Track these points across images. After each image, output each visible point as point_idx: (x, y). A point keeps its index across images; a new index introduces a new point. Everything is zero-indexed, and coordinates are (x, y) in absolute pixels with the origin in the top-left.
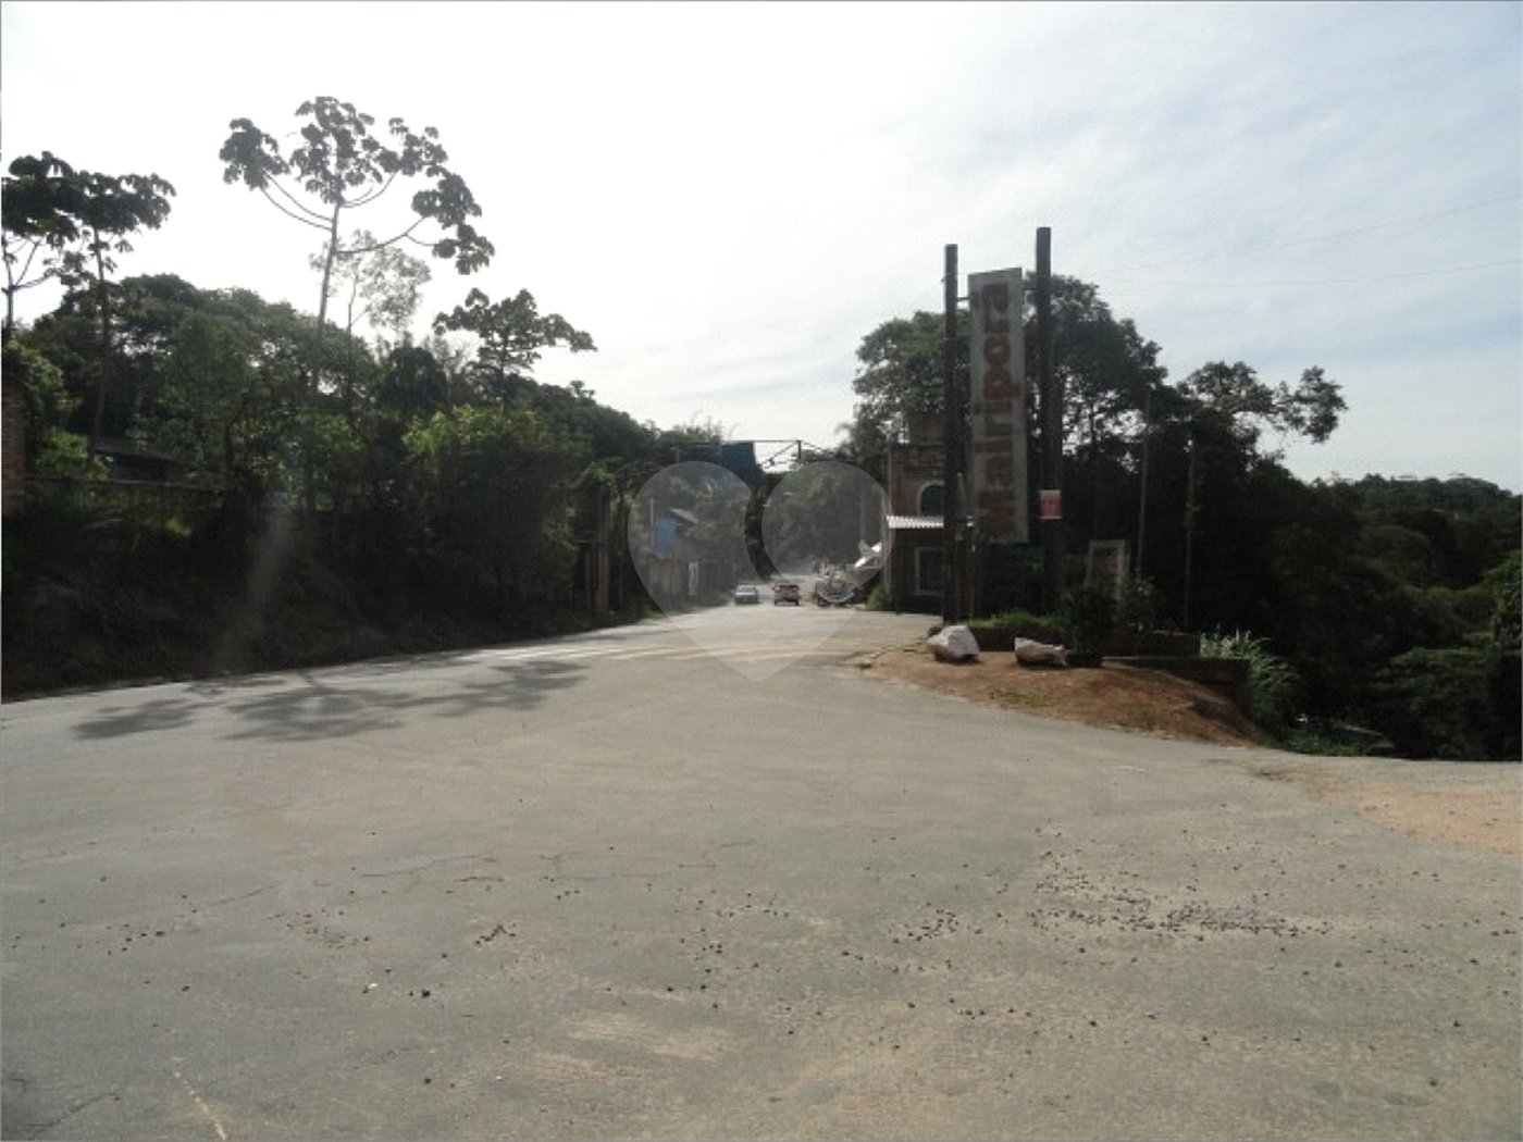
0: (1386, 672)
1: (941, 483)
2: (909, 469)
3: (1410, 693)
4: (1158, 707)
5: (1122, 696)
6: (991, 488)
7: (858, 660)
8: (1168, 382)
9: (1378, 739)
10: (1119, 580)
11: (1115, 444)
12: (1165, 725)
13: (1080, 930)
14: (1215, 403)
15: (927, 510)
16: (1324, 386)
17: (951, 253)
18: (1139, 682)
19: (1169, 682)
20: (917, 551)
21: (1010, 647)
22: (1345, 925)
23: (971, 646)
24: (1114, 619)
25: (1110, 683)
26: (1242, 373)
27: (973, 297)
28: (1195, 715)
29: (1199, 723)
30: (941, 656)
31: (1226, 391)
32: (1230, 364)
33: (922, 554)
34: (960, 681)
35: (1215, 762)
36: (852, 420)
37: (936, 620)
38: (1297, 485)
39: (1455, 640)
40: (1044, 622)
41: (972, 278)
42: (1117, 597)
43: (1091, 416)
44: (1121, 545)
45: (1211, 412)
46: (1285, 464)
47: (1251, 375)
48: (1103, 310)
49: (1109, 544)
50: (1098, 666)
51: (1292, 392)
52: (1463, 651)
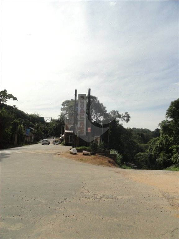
0: (136, 156)
1: (73, 125)
2: (69, 123)
3: (139, 159)
4: (103, 162)
5: (98, 160)
7: (58, 154)
8: (107, 112)
9: (135, 166)
10: (99, 142)
12: (104, 165)
15: (71, 129)
16: (128, 115)
17: (76, 91)
18: (101, 158)
19: (105, 158)
20: (69, 136)
21: (82, 152)
23: (76, 152)
24: (98, 148)
25: (97, 158)
27: (79, 98)
29: (109, 164)
30: (71, 153)
31: (115, 114)
32: (116, 111)
34: (74, 157)
35: (110, 170)
36: (60, 115)
37: (71, 147)
38: (124, 129)
39: (144, 151)
40: (87, 148)
41: (79, 95)
42: (98, 144)
44: (99, 136)
46: (123, 125)
47: (118, 112)
48: (98, 101)
49: (97, 136)
50: (95, 155)
51: (124, 115)
52: (145, 153)
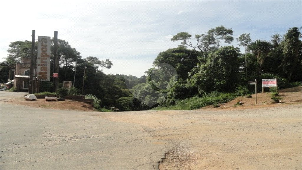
0: (118, 100)
1: (29, 70)
2: (22, 67)
3: (122, 103)
4: (76, 106)
5: (68, 105)
6: (41, 72)
7: (4, 101)
8: (82, 58)
9: (117, 109)
10: (69, 87)
11: (71, 67)
12: (77, 109)
13: (50, 143)
14: (91, 62)
15: (26, 74)
16: (110, 62)
17: (34, 32)
18: (72, 103)
19: (78, 103)
20: (24, 81)
21: (45, 98)
22: (102, 135)
23: (35, 98)
24: (68, 93)
25: (66, 103)
26: (96, 58)
27: (39, 40)
28: (83, 107)
29: (84, 108)
30: (27, 100)
31: (93, 61)
32: (94, 57)
33: (25, 82)
34: (32, 104)
35: (85, 114)
36: (7, 57)
37: (27, 93)
38: (105, 75)
39: (128, 96)
40: (53, 94)
41: (39, 37)
42: (69, 90)
43: (66, 62)
44: (70, 82)
45: (90, 63)
46: (103, 72)
47: (97, 59)
48: (69, 46)
49: (68, 82)
50: (64, 101)
51: (104, 62)
52: (129, 97)
